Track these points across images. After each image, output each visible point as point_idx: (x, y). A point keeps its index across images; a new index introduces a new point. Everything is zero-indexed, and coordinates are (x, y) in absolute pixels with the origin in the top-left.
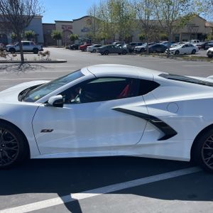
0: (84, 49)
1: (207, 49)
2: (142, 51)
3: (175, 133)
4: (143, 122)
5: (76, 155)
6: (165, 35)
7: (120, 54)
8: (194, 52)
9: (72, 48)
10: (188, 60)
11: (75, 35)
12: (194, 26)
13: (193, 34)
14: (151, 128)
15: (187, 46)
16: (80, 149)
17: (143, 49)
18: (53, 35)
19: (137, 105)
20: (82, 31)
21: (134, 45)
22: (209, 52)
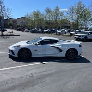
0: (23, 31)
1: (70, 32)
2: (47, 32)
3: (62, 51)
4: (56, 48)
5: (41, 56)
6: (55, 26)
7: (38, 33)
8: (66, 33)
9: (18, 30)
10: (64, 36)
11: (19, 25)
12: (65, 23)
13: (65, 26)
14: (57, 50)
15: (63, 31)
16: (43, 55)
17: (47, 31)
18: (9, 24)
19: (54, 45)
20: (21, 23)
21: (44, 30)
22: (71, 33)
